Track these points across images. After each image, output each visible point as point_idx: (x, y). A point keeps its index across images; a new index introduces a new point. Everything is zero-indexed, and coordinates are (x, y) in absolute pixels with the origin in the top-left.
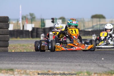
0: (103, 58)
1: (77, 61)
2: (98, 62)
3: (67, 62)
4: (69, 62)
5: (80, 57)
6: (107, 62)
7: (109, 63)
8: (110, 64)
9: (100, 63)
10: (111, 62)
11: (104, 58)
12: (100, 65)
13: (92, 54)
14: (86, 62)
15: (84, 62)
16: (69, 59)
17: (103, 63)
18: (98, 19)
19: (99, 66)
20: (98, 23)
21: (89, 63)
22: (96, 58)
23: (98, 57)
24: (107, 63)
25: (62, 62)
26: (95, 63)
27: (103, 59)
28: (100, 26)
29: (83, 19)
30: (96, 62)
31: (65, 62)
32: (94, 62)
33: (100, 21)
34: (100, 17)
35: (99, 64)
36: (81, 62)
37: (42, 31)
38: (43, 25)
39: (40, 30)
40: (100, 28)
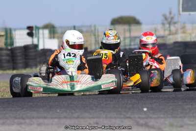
0: (144, 107)
1: (91, 116)
2: (137, 116)
3: (70, 118)
4: (74, 118)
5: (96, 107)
6: (154, 116)
7: (159, 118)
8: (162, 120)
9: (139, 118)
10: (162, 116)
11: (147, 108)
12: (141, 121)
13: (120, 99)
14: (111, 118)
15: (106, 118)
16: (73, 111)
17: (147, 118)
18: (126, 27)
19: (138, 124)
20: (127, 35)
21: (115, 118)
22: (130, 109)
23: (135, 106)
24: (155, 118)
25: (60, 118)
26: (130, 118)
27: (145, 109)
29: (95, 26)
30: (132, 116)
31: (65, 118)
32: (128, 116)
33: (130, 31)
34: (130, 21)
35: (138, 120)
36: (99, 118)
37: (8, 55)
38: (9, 41)
39: (5, 52)
40: (130, 45)
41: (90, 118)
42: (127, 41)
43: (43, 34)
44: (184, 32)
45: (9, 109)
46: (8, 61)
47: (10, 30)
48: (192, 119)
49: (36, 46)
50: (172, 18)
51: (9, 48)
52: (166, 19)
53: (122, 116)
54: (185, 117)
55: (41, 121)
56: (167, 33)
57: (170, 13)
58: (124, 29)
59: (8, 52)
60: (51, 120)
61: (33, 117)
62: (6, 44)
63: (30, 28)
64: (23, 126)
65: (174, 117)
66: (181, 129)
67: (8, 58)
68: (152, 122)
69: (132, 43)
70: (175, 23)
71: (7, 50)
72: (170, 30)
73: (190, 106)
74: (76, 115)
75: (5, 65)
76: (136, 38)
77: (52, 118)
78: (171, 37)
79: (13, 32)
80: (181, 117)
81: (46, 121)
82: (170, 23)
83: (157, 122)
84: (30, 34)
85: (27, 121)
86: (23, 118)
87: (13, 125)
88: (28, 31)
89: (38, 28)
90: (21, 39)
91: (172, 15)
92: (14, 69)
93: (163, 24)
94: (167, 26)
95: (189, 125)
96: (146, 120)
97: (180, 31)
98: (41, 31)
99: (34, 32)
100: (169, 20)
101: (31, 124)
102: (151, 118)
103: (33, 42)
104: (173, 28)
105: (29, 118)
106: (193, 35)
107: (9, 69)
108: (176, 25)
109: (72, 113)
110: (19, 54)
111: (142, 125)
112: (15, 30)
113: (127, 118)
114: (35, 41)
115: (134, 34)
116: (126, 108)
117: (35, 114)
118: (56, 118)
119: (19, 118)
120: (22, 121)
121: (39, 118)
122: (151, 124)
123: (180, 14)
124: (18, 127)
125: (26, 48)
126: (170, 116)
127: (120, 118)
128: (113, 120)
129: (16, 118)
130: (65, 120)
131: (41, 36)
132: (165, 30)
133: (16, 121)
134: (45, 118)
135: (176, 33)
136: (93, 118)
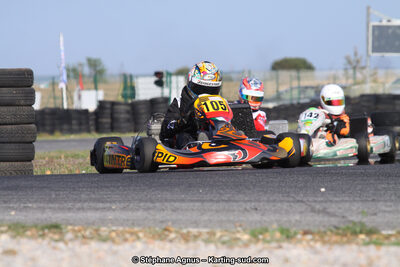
0: (321, 187)
1: (246, 199)
3: (218, 201)
4: (224, 201)
5: (254, 186)
7: (342, 201)
8: (347, 205)
9: (315, 201)
10: (347, 198)
11: (326, 188)
12: (318, 206)
13: (288, 175)
14: (274, 201)
15: (268, 201)
16: (222, 192)
17: (326, 202)
18: (294, 73)
19: (313, 210)
20: (295, 84)
21: (281, 201)
22: (301, 189)
23: (309, 184)
24: (337, 202)
25: (203, 201)
26: (302, 201)
27: (323, 190)
28: (300, 93)
29: (249, 72)
30: (305, 199)
31: (211, 201)
32: (298, 198)
33: (299, 79)
34: (299, 65)
35: (313, 204)
36: (259, 201)
37: (128, 112)
38: (129, 92)
39: (123, 108)
40: (299, 98)
41: (245, 202)
42: (295, 93)
43: (177, 82)
44: (375, 81)
45: (132, 188)
46: (128, 120)
47: (131, 77)
48: (389, 204)
49: (167, 100)
50: (358, 62)
51: (130, 101)
52: (349, 62)
53: (291, 199)
54: (379, 201)
55: (177, 205)
56: (351, 81)
57: (356, 54)
58: (291, 76)
59: (128, 108)
60: (192, 204)
61: (166, 201)
62: (124, 96)
63: (158, 74)
64: (152, 212)
65: (362, 201)
66: (374, 217)
67: (127, 116)
68: (332, 208)
69: (302, 96)
70: (363, 68)
71: (126, 104)
72: (355, 78)
73: (386, 186)
74: (225, 197)
75: (124, 125)
76: (307, 88)
77: (192, 201)
78: (356, 87)
79: (135, 80)
80: (373, 200)
81: (184, 205)
82: (354, 68)
83: (340, 208)
84: (159, 83)
85: (157, 204)
86: (152, 202)
87: (138, 210)
88: (155, 79)
89: (170, 74)
90: (146, 90)
91: (358, 57)
92: (135, 131)
93: (346, 69)
94: (351, 72)
95: (385, 211)
96: (324, 205)
97: (369, 80)
98: (174, 78)
99: (164, 79)
100: (354, 64)
101: (163, 210)
102: (331, 201)
103: (162, 93)
104: (359, 75)
105: (161, 201)
106: (387, 85)
107: (130, 131)
108: (364, 71)
109: (221, 194)
110: (143, 111)
111: (319, 212)
112: (137, 77)
113: (298, 201)
114: (166, 92)
115: (305, 83)
116: (296, 187)
117: (168, 195)
118: (197, 201)
119: (146, 201)
120: (151, 205)
121: (175, 201)
122: (330, 210)
123: (368, 55)
124: (145, 214)
125: (153, 102)
126: (358, 199)
127: (288, 202)
128: (279, 204)
129: (141, 201)
130: (210, 204)
131: (174, 85)
132: (347, 78)
133: (142, 204)
134: (183, 201)
135: (363, 82)
136: (250, 201)
